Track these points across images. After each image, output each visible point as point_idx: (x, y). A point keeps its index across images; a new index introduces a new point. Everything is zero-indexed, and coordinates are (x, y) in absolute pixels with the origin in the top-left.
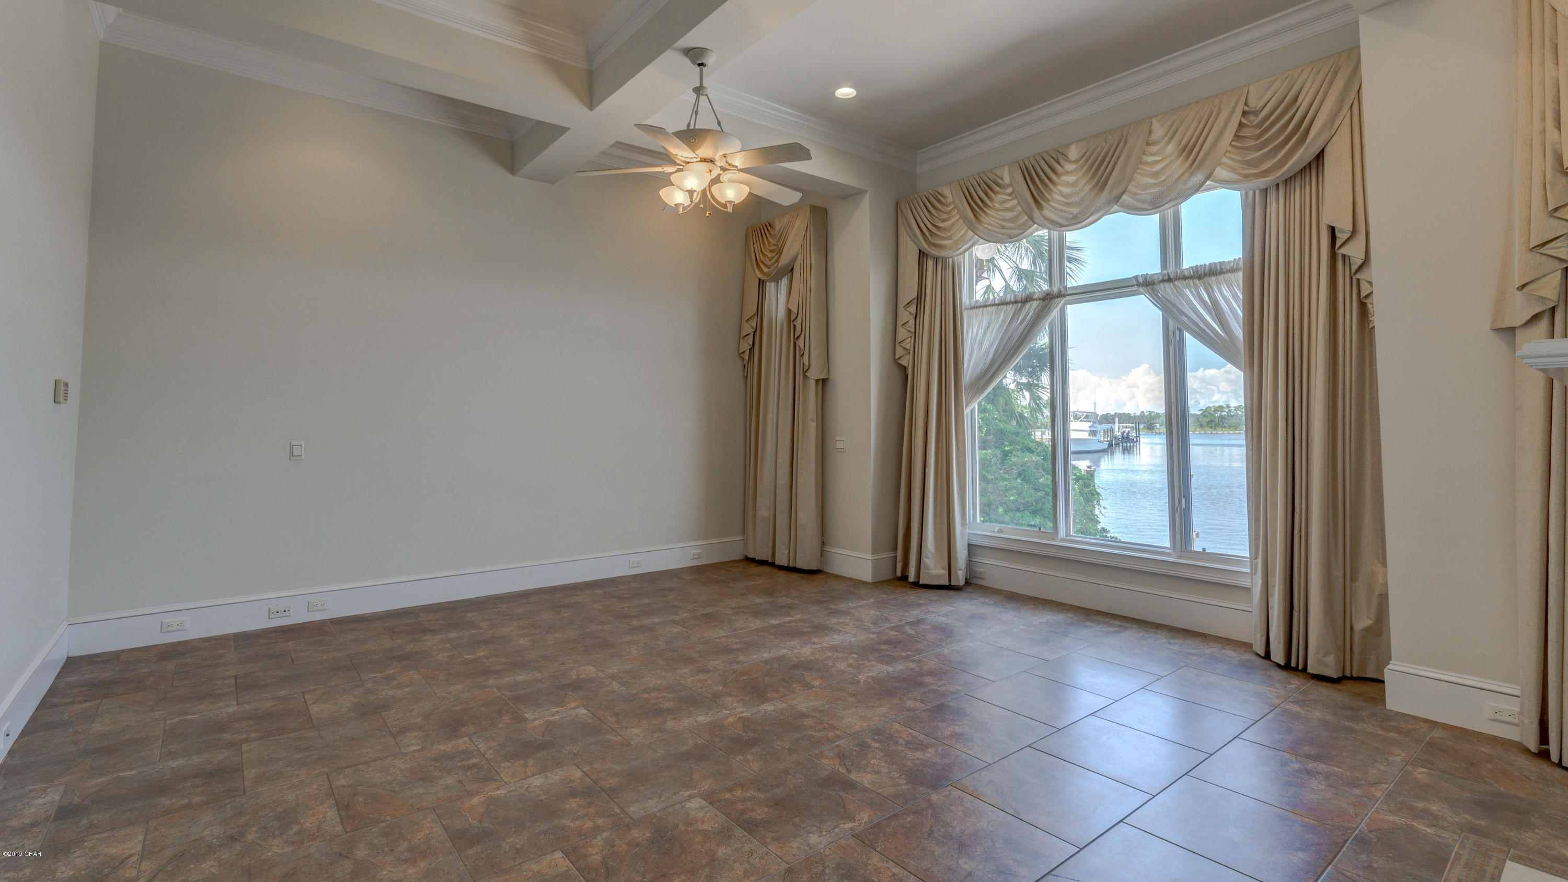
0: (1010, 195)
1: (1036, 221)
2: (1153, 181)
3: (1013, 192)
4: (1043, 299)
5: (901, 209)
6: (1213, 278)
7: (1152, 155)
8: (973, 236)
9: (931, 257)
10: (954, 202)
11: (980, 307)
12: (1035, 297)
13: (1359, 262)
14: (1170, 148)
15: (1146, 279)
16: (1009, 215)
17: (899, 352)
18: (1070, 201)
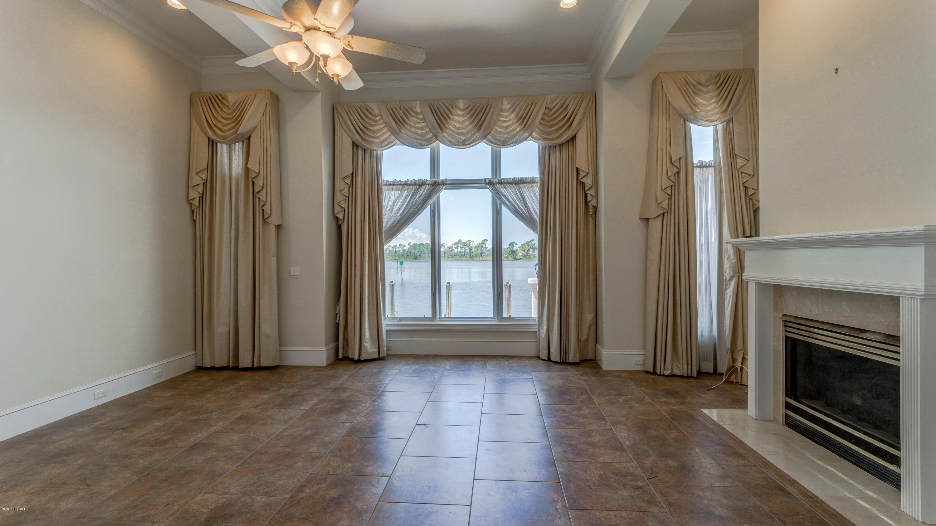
0: (421, 119)
1: (439, 139)
2: (502, 131)
3: (423, 118)
4: (433, 185)
5: (337, 110)
6: (522, 185)
7: (503, 117)
8: (395, 140)
9: (361, 147)
10: (380, 115)
11: (391, 185)
12: (428, 183)
13: (589, 186)
14: (513, 116)
15: (490, 181)
16: (420, 132)
17: (337, 209)
18: (460, 131)
